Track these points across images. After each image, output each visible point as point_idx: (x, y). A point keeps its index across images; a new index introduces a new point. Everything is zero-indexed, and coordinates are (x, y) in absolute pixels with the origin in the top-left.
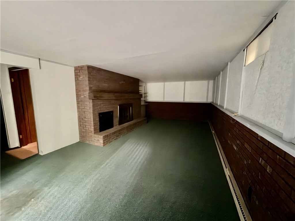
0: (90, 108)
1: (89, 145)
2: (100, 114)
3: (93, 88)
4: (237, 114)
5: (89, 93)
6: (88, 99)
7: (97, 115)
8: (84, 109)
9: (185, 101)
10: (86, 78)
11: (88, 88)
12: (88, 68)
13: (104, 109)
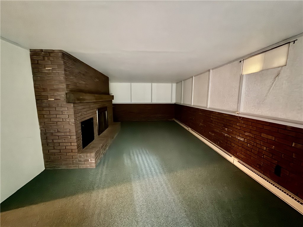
0: (68, 116)
1: (69, 171)
2: (82, 123)
3: (71, 87)
4: (239, 112)
5: (66, 94)
6: (65, 103)
7: (80, 125)
8: (56, 118)
9: (153, 102)
10: (59, 71)
11: (64, 86)
12: (63, 55)
13: (86, 116)
